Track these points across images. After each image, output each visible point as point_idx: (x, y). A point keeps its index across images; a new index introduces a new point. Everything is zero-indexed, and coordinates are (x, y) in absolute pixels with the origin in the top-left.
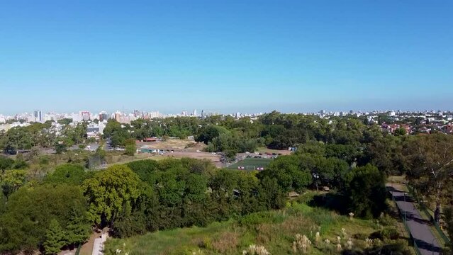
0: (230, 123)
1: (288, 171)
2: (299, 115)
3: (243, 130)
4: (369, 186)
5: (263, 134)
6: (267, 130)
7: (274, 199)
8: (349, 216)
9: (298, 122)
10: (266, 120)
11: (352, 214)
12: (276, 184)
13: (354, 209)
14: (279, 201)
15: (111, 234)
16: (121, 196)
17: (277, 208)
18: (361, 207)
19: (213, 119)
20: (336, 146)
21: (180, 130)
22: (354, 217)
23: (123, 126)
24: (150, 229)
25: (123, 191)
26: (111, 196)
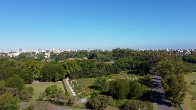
0: (101, 52)
1: (120, 63)
2: (127, 49)
3: (106, 55)
4: (144, 66)
5: (114, 56)
6: (115, 54)
7: (116, 71)
8: (138, 75)
9: (127, 52)
10: (114, 51)
11: (139, 74)
12: (117, 67)
13: (140, 73)
14: (118, 71)
15: (69, 79)
16: (72, 67)
17: (117, 73)
18: (142, 72)
19: (94, 51)
20: (137, 57)
21: (81, 55)
22: (140, 75)
23: (57, 54)
24: (80, 78)
25: (73, 66)
26: (70, 67)
